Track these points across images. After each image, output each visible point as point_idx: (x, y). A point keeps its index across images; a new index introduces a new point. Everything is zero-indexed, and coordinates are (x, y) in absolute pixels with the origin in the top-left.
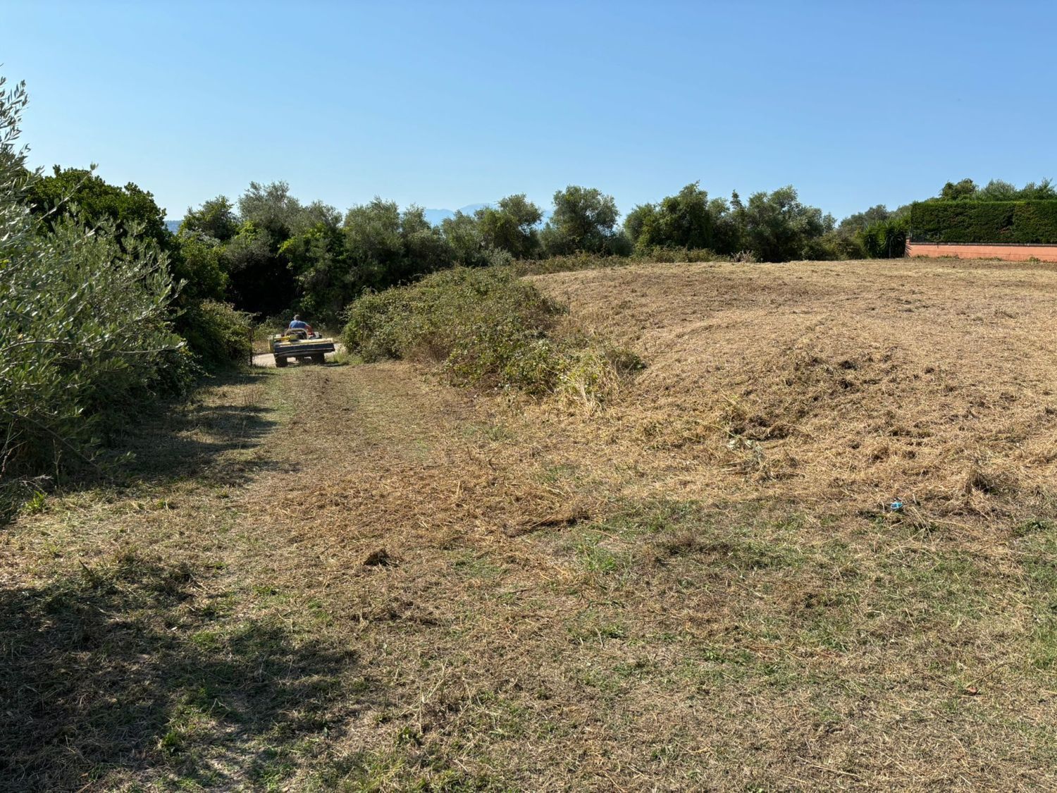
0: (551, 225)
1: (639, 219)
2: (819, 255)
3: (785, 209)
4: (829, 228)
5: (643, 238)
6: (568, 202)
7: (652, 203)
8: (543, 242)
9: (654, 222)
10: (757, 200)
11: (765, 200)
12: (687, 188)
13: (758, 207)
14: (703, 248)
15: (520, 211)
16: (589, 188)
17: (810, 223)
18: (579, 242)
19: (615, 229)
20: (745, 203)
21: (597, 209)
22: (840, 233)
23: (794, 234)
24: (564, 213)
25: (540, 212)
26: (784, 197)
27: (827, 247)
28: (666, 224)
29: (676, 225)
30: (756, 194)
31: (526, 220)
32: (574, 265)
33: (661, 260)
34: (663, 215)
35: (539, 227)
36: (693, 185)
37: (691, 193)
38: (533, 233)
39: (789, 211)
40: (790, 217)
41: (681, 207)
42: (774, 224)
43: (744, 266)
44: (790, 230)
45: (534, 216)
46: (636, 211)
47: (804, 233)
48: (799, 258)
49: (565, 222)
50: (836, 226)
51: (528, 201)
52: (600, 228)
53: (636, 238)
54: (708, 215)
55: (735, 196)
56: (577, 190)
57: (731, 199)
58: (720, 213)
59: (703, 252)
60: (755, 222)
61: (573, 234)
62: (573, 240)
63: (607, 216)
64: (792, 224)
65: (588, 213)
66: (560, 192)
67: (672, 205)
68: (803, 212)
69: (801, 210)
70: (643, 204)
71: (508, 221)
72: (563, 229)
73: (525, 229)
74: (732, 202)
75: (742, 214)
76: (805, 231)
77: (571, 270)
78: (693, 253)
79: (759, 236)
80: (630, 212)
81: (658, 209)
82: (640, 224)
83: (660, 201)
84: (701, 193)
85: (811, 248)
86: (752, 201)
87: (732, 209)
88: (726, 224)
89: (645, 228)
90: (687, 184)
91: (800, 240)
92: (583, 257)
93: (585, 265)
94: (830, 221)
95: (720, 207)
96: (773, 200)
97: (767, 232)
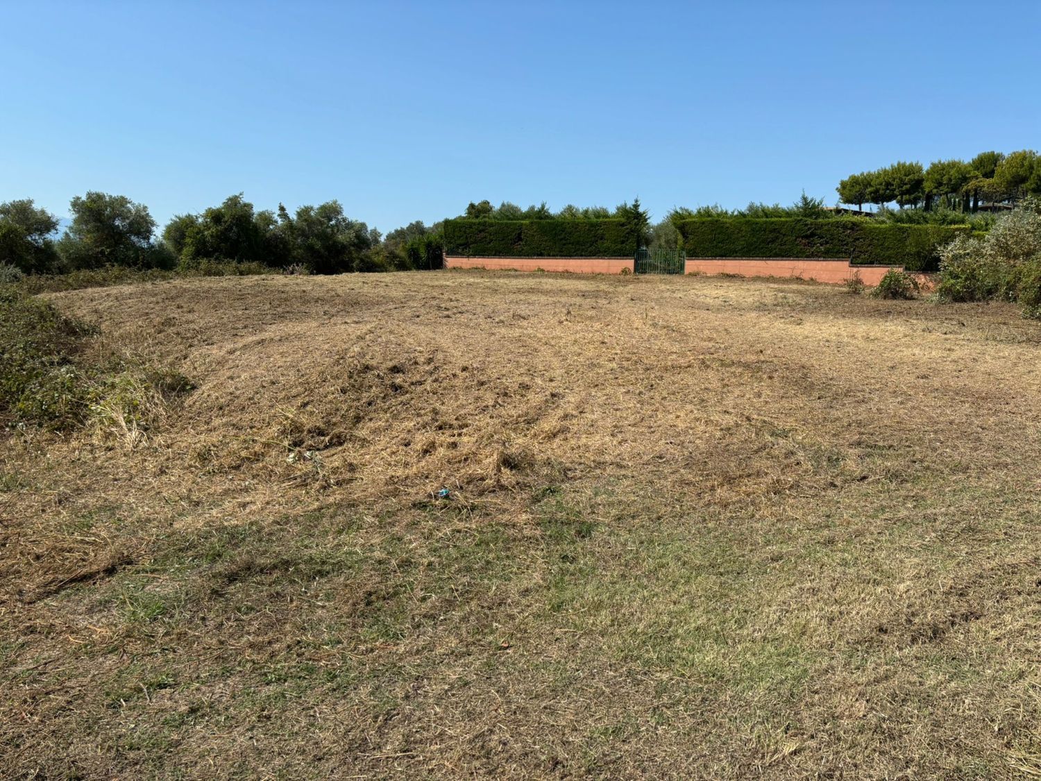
0: (71, 235)
1: (181, 230)
2: (369, 267)
3: (333, 222)
4: (376, 241)
5: (187, 250)
6: (90, 210)
7: (194, 213)
8: (62, 255)
9: (198, 233)
10: (304, 213)
11: (312, 213)
12: (230, 199)
13: (306, 220)
14: (253, 261)
15: (27, 219)
16: (114, 195)
17: (358, 237)
18: (109, 254)
19: (152, 240)
20: (293, 216)
21: (128, 218)
22: (386, 246)
23: (344, 247)
24: (86, 222)
25: (54, 220)
26: (330, 211)
27: (377, 259)
28: (212, 236)
29: (222, 237)
30: (303, 207)
31: (37, 230)
32: (104, 280)
33: (209, 273)
34: (207, 227)
35: (55, 237)
36: (236, 197)
37: (236, 205)
38: (48, 245)
39: (336, 225)
40: (338, 231)
41: (226, 219)
42: (323, 237)
43: (297, 278)
44: (340, 243)
45: (47, 224)
46: (176, 222)
47: (353, 246)
48: (351, 270)
49: (89, 232)
50: (382, 239)
51: (37, 207)
52: (133, 238)
53: (180, 251)
54: (256, 227)
55: (282, 209)
56: (100, 197)
57: (278, 212)
58: (268, 225)
59: (254, 265)
60: (304, 234)
61: (101, 246)
62: (102, 252)
63: (142, 224)
64: (340, 237)
65: (117, 223)
66: (78, 198)
67: (215, 217)
68: (350, 226)
69: (348, 224)
70: (183, 214)
71: (11, 231)
72: (88, 239)
73: (36, 239)
74: (279, 215)
75: (290, 226)
76: (354, 245)
77: (102, 285)
78: (244, 266)
79: (310, 248)
80: (169, 222)
81: (200, 220)
82: (183, 236)
83: (203, 212)
84: (246, 205)
85: (362, 260)
86: (299, 214)
87: (280, 221)
88: (276, 237)
89: (188, 240)
90: (231, 195)
91: (350, 253)
92: (116, 270)
93: (119, 280)
94: (376, 234)
95: (266, 218)
96: (319, 213)
97: (318, 245)
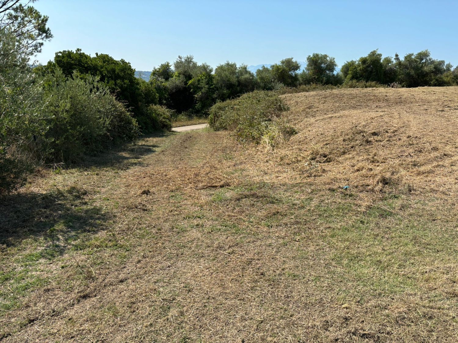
0: (305, 71)
1: (347, 68)
2: (441, 83)
3: (424, 61)
4: (448, 69)
5: (349, 76)
6: (313, 61)
7: (354, 60)
8: (300, 79)
9: (354, 69)
10: (408, 57)
11: (413, 57)
12: (372, 52)
13: (408, 61)
14: (373, 81)
15: (290, 65)
16: (323, 54)
17: (435, 68)
18: (317, 78)
19: (335, 73)
20: (402, 59)
21: (326, 63)
22: (454, 72)
23: (427, 74)
24: (311, 66)
25: (299, 65)
26: (423, 56)
27: (446, 79)
28: (360, 70)
29: (365, 70)
30: (408, 54)
31: (293, 69)
32: (309, 89)
33: (351, 87)
34: (359, 65)
35: (299, 72)
36: (375, 51)
37: (374, 55)
38: (296, 75)
39: (425, 63)
40: (425, 65)
41: (368, 62)
42: (417, 69)
44: (425, 71)
45: (297, 67)
46: (346, 64)
47: (432, 73)
48: (430, 85)
49: (312, 69)
50: (452, 69)
51: (294, 60)
52: (328, 72)
53: (346, 77)
54: (381, 65)
55: (397, 55)
56: (317, 55)
57: (395, 57)
58: (388, 64)
59: (373, 83)
60: (406, 67)
61: (315, 75)
62: (315, 78)
63: (331, 66)
64: (426, 69)
65: (323, 65)
66: (310, 56)
67: (364, 61)
68: (433, 62)
69: (432, 62)
70: (349, 61)
71: (284, 70)
72: (311, 72)
73: (293, 73)
74: (395, 59)
75: (400, 64)
77: (307, 91)
78: (368, 84)
79: (408, 75)
80: (343, 64)
81: (357, 63)
82: (348, 70)
83: (358, 59)
84: (379, 55)
85: (437, 80)
86: (406, 58)
87: (395, 62)
88: (391, 69)
89: (350, 72)
90: (372, 51)
91: (431, 76)
92: (314, 85)
93: (314, 89)
94: (449, 66)
95: (388, 61)
96: (417, 57)
97: (412, 72)
